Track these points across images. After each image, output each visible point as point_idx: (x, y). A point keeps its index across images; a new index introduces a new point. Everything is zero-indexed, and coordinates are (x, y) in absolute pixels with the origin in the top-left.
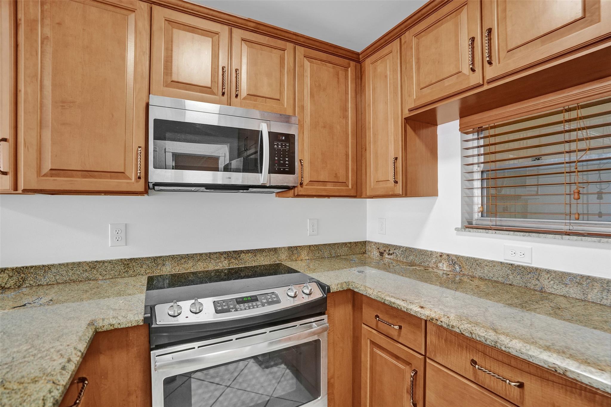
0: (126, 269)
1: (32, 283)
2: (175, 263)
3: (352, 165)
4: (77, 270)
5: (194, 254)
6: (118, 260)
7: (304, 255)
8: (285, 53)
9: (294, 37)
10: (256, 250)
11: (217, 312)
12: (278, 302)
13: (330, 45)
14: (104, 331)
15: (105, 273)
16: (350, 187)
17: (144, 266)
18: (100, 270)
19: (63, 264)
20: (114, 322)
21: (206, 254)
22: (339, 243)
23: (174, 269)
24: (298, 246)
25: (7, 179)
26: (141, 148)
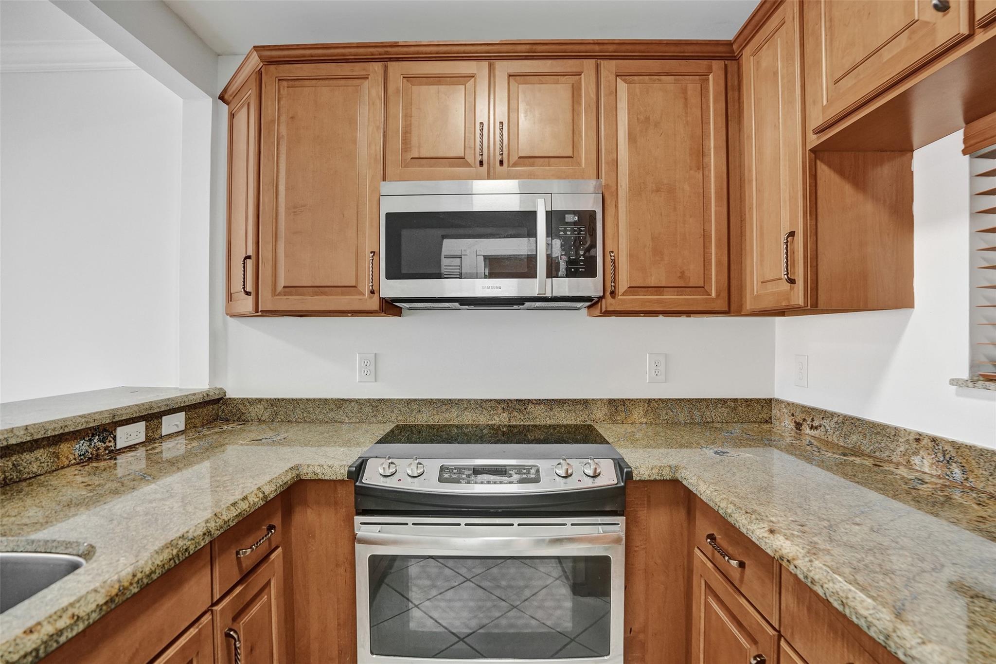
0: (375, 412)
1: (283, 418)
2: (434, 409)
3: (716, 254)
4: (323, 408)
5: (459, 400)
6: (365, 400)
7: (637, 414)
8: (581, 78)
9: (597, 48)
10: (552, 400)
11: (441, 480)
12: (536, 480)
13: (667, 44)
14: (307, 480)
15: (351, 414)
16: (714, 295)
17: (396, 411)
18: (346, 410)
19: (310, 400)
20: (319, 471)
21: (476, 401)
22: (711, 400)
23: (432, 419)
24: (626, 399)
25: (250, 300)
26: (374, 252)
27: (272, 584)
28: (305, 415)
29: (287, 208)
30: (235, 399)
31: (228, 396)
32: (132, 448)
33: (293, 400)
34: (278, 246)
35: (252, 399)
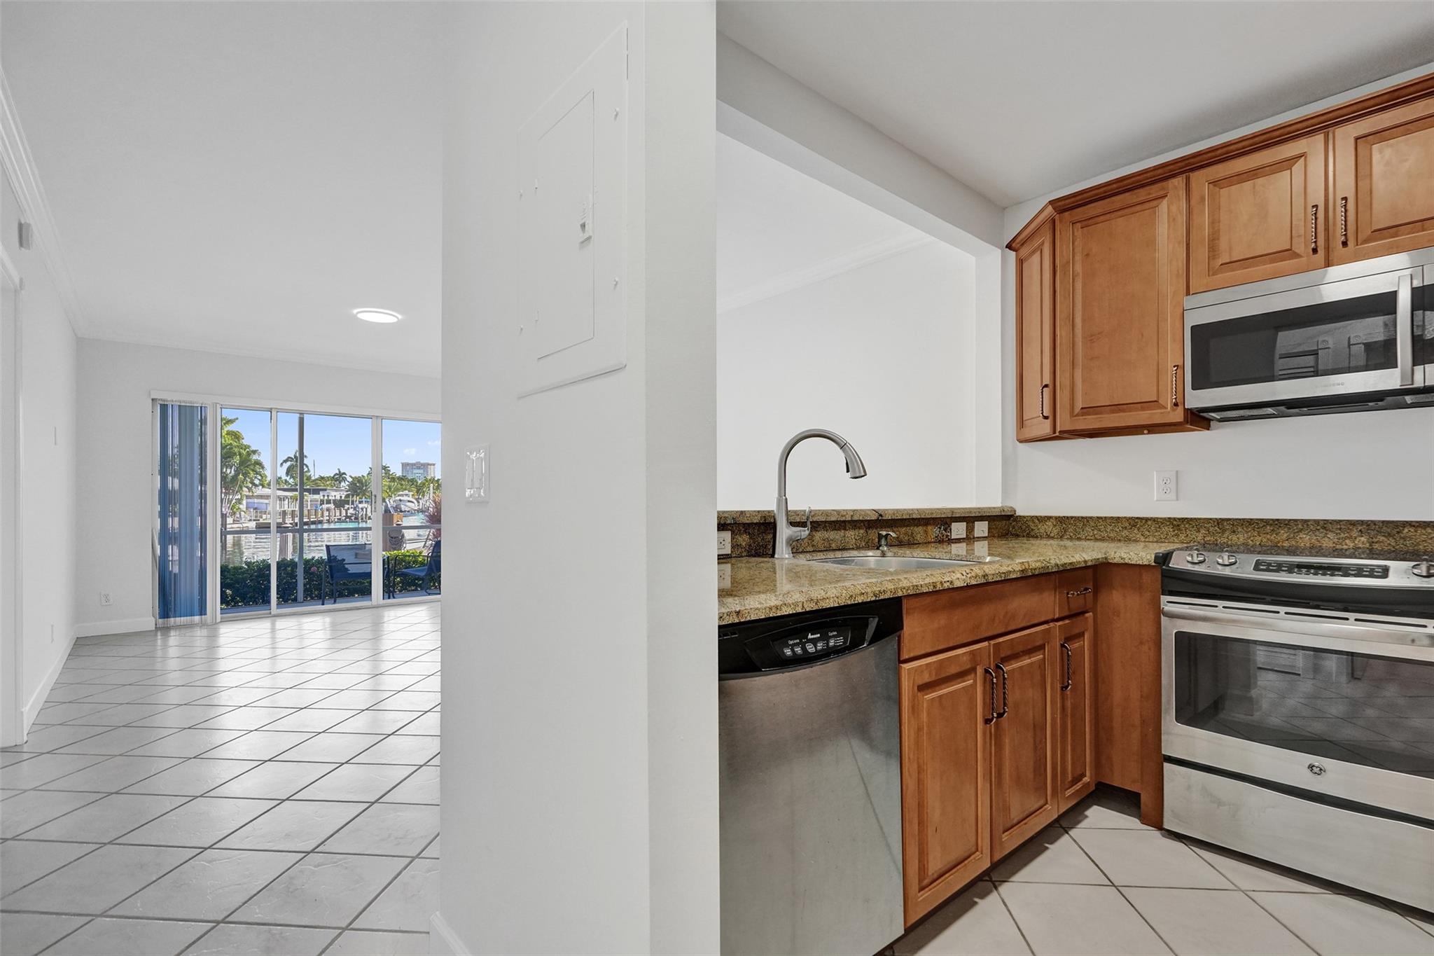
0: (1176, 532)
1: (1072, 535)
2: (1254, 530)
4: (1115, 526)
6: (1165, 519)
11: (1256, 570)
14: (1115, 563)
15: (1147, 533)
17: (1203, 531)
18: (1142, 528)
19: (1101, 518)
20: (1126, 556)
25: (1048, 423)
26: (1177, 366)
27: (1086, 636)
28: (1095, 533)
29: (1084, 338)
30: (1024, 517)
31: (1017, 514)
32: (958, 541)
33: (1082, 518)
34: (1075, 375)
35: (1041, 517)
